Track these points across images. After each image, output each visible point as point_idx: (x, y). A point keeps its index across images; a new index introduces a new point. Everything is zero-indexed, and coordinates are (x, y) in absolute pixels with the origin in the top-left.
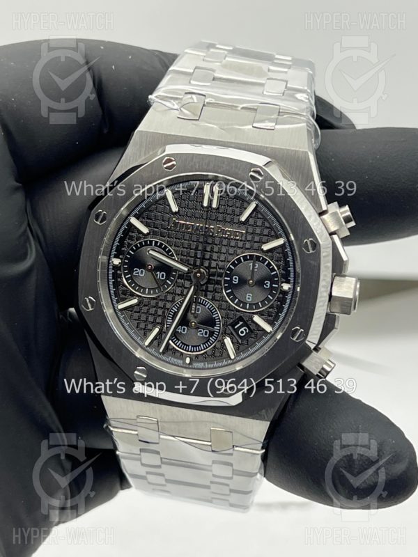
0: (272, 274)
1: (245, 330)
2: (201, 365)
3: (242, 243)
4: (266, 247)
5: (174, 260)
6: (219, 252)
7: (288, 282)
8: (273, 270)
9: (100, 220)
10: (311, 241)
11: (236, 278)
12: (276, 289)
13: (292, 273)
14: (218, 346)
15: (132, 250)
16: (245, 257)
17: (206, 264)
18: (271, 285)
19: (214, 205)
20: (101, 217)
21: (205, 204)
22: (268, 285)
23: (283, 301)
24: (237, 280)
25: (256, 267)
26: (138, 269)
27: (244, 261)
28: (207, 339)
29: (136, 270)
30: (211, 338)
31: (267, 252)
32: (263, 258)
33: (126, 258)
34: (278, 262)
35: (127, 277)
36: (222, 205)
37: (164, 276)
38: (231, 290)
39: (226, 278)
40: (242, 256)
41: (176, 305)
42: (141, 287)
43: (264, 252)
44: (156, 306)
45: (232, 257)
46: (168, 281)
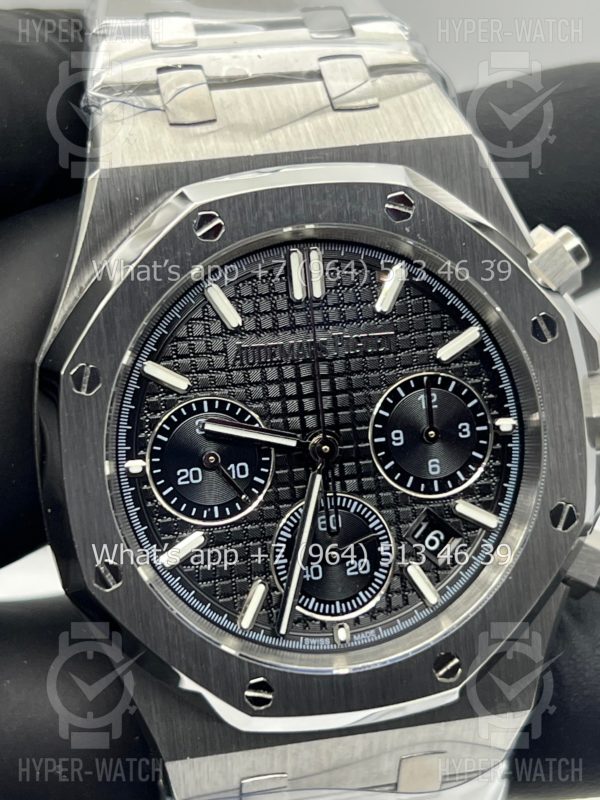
0: (470, 405)
1: (437, 536)
2: (370, 636)
3: (392, 356)
4: (445, 354)
5: (259, 430)
6: (350, 389)
7: (505, 414)
8: (470, 396)
9: (85, 386)
10: (544, 317)
11: (397, 435)
12: (485, 435)
13: (509, 392)
14: (397, 585)
15: (162, 431)
16: (406, 387)
17: (329, 419)
20: (86, 378)
22: (467, 430)
23: (504, 455)
24: (401, 438)
25: (434, 400)
26: (186, 470)
27: (406, 394)
28: (370, 578)
29: (183, 474)
30: (376, 574)
31: (449, 362)
32: (443, 378)
33: (154, 454)
34: (474, 378)
35: (165, 493)
36: (331, 289)
37: (246, 470)
38: (393, 462)
39: (376, 440)
40: (399, 385)
41: (285, 524)
42: (201, 508)
43: (443, 364)
44: (243, 538)
45: (379, 391)
46: (256, 478)
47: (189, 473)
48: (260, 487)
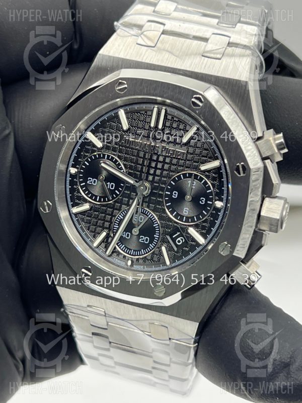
0: (208, 191)
1: (182, 240)
2: (140, 268)
3: (183, 161)
4: (203, 168)
5: (122, 173)
6: (162, 169)
7: (221, 200)
8: (209, 188)
10: (242, 165)
11: (175, 193)
12: (210, 206)
13: (225, 192)
14: (157, 252)
15: (87, 161)
16: (184, 175)
17: (151, 178)
18: (206, 201)
19: (160, 126)
21: (152, 125)
22: (204, 201)
23: (215, 216)
24: (177, 195)
25: (194, 185)
26: (91, 179)
27: (184, 178)
28: (148, 246)
29: (90, 180)
30: (150, 245)
31: (204, 171)
32: (200, 177)
33: (82, 168)
34: (213, 181)
35: (82, 185)
36: (167, 127)
37: (114, 186)
38: (170, 204)
39: (167, 193)
40: (182, 174)
41: (122, 213)
42: (93, 195)
43: (202, 171)
44: (105, 212)
45: (174, 174)
46: (116, 191)
47: (93, 180)
48: (117, 195)
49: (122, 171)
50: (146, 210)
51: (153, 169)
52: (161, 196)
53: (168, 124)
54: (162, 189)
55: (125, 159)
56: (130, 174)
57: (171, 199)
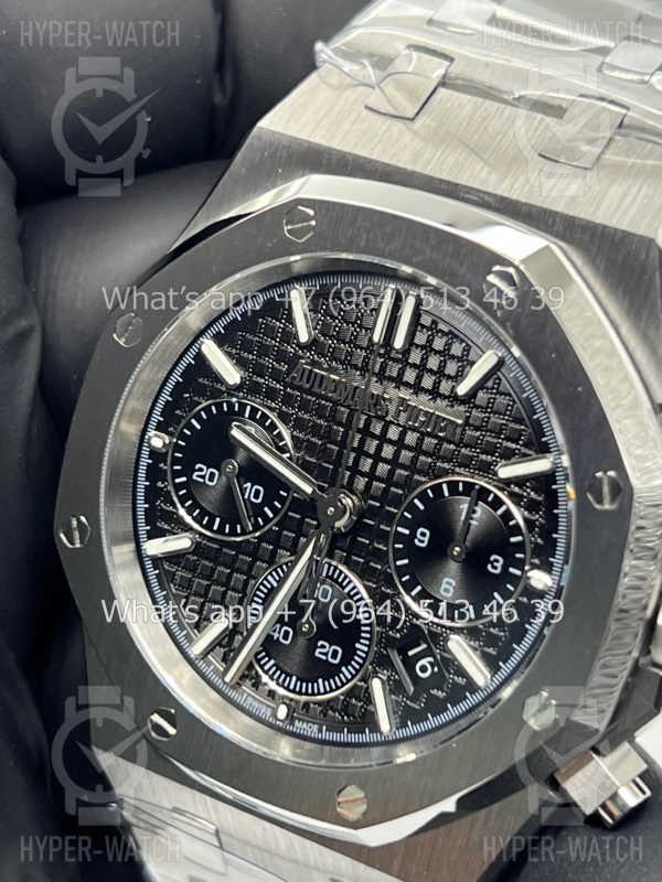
0: (513, 540)
2: (311, 728)
3: (452, 447)
5: (286, 462)
8: (516, 530)
10: (610, 478)
11: (423, 534)
13: (561, 547)
15: (198, 417)
16: (453, 486)
17: (361, 483)
18: (505, 567)
19: (399, 343)
21: (377, 337)
22: (499, 565)
24: (426, 539)
25: (476, 516)
26: (204, 467)
27: (450, 495)
29: (200, 470)
30: (343, 669)
31: (508, 482)
32: (496, 496)
33: (182, 436)
34: (530, 513)
35: (177, 481)
36: (417, 346)
37: (261, 495)
38: (406, 561)
39: (400, 529)
40: (447, 482)
41: (275, 570)
42: (204, 513)
43: (500, 480)
44: (231, 564)
45: (423, 479)
46: (266, 509)
47: (207, 472)
48: (267, 520)
49: (286, 456)
50: (341, 572)
51: (370, 461)
52: (384, 537)
53: (421, 338)
54: (389, 519)
55: (298, 424)
56: (305, 468)
57: (410, 549)
